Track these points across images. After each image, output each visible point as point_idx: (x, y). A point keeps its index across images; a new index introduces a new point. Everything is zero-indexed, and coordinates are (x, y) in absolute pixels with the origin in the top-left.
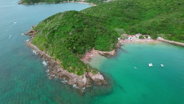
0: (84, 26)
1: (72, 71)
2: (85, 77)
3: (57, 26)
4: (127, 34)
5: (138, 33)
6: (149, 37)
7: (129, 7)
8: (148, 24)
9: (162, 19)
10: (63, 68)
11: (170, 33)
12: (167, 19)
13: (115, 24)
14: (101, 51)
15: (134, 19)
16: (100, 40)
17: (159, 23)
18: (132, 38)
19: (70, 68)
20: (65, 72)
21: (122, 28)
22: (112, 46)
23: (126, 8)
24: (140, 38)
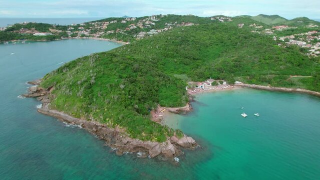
0: (134, 74)
1: (147, 138)
2: (169, 143)
3: (92, 77)
4: (194, 81)
5: (209, 78)
6: (225, 83)
7: (184, 43)
8: (217, 65)
9: (233, 57)
10: (132, 136)
11: (249, 75)
12: (239, 57)
13: (172, 68)
14: (170, 107)
15: (194, 59)
16: (164, 92)
17: (232, 63)
18: (203, 86)
19: (143, 134)
20: (136, 142)
21: (184, 73)
22: (184, 99)
23: (180, 45)
24: (213, 84)
